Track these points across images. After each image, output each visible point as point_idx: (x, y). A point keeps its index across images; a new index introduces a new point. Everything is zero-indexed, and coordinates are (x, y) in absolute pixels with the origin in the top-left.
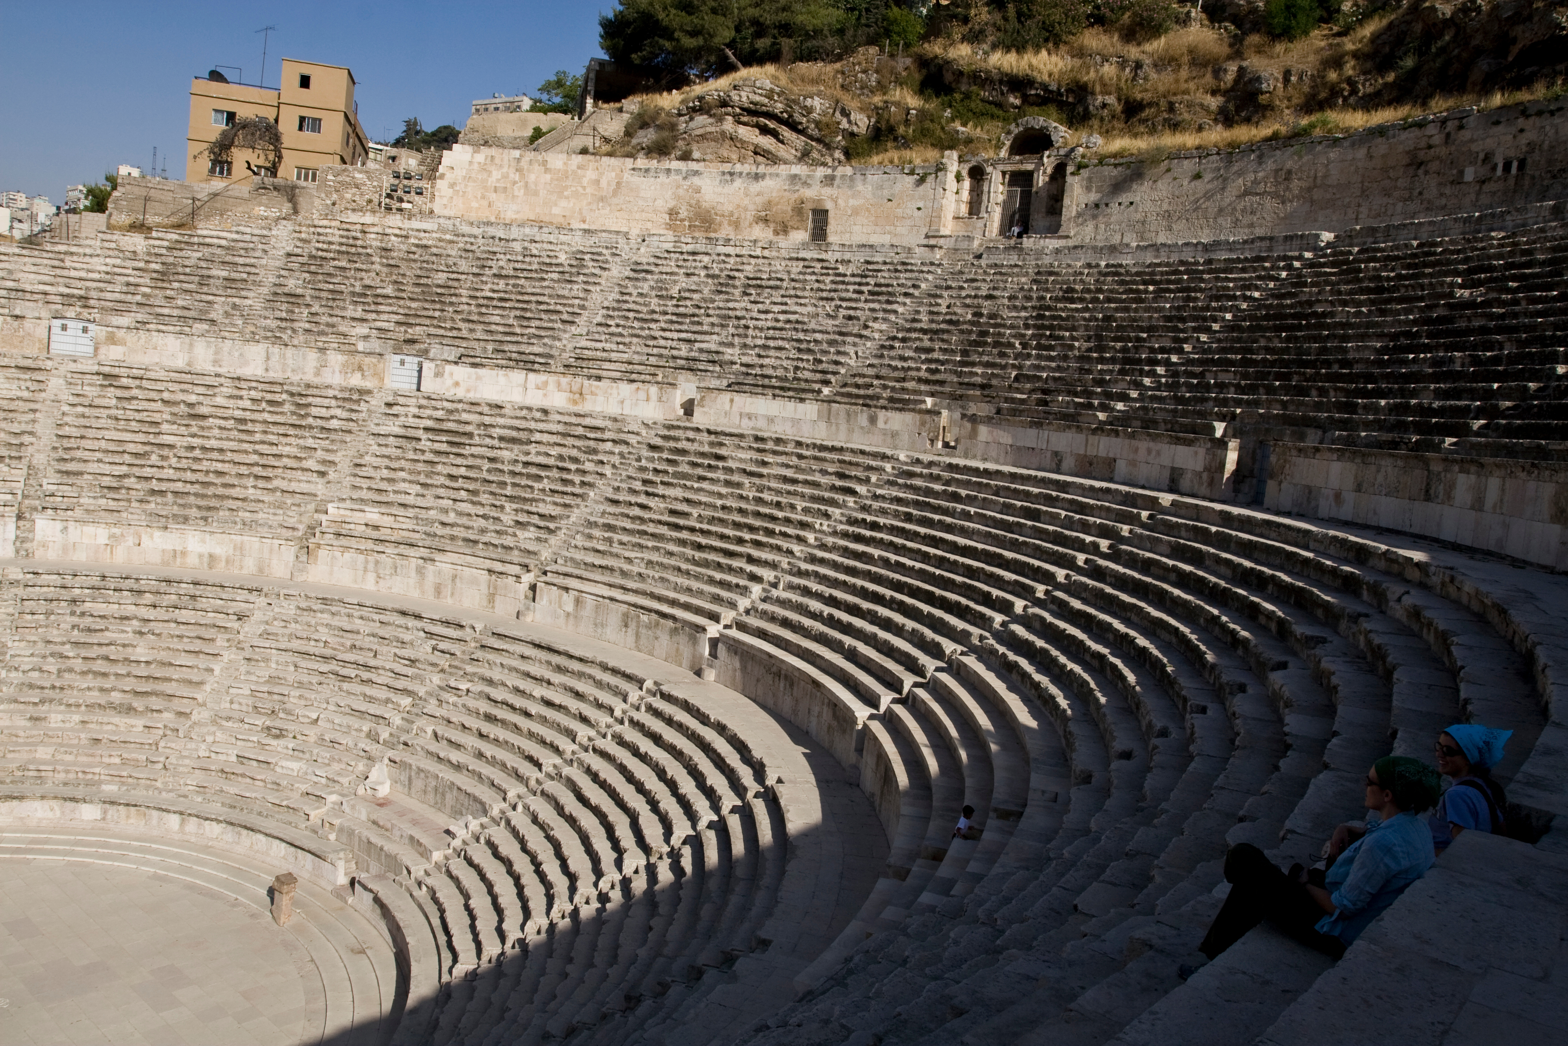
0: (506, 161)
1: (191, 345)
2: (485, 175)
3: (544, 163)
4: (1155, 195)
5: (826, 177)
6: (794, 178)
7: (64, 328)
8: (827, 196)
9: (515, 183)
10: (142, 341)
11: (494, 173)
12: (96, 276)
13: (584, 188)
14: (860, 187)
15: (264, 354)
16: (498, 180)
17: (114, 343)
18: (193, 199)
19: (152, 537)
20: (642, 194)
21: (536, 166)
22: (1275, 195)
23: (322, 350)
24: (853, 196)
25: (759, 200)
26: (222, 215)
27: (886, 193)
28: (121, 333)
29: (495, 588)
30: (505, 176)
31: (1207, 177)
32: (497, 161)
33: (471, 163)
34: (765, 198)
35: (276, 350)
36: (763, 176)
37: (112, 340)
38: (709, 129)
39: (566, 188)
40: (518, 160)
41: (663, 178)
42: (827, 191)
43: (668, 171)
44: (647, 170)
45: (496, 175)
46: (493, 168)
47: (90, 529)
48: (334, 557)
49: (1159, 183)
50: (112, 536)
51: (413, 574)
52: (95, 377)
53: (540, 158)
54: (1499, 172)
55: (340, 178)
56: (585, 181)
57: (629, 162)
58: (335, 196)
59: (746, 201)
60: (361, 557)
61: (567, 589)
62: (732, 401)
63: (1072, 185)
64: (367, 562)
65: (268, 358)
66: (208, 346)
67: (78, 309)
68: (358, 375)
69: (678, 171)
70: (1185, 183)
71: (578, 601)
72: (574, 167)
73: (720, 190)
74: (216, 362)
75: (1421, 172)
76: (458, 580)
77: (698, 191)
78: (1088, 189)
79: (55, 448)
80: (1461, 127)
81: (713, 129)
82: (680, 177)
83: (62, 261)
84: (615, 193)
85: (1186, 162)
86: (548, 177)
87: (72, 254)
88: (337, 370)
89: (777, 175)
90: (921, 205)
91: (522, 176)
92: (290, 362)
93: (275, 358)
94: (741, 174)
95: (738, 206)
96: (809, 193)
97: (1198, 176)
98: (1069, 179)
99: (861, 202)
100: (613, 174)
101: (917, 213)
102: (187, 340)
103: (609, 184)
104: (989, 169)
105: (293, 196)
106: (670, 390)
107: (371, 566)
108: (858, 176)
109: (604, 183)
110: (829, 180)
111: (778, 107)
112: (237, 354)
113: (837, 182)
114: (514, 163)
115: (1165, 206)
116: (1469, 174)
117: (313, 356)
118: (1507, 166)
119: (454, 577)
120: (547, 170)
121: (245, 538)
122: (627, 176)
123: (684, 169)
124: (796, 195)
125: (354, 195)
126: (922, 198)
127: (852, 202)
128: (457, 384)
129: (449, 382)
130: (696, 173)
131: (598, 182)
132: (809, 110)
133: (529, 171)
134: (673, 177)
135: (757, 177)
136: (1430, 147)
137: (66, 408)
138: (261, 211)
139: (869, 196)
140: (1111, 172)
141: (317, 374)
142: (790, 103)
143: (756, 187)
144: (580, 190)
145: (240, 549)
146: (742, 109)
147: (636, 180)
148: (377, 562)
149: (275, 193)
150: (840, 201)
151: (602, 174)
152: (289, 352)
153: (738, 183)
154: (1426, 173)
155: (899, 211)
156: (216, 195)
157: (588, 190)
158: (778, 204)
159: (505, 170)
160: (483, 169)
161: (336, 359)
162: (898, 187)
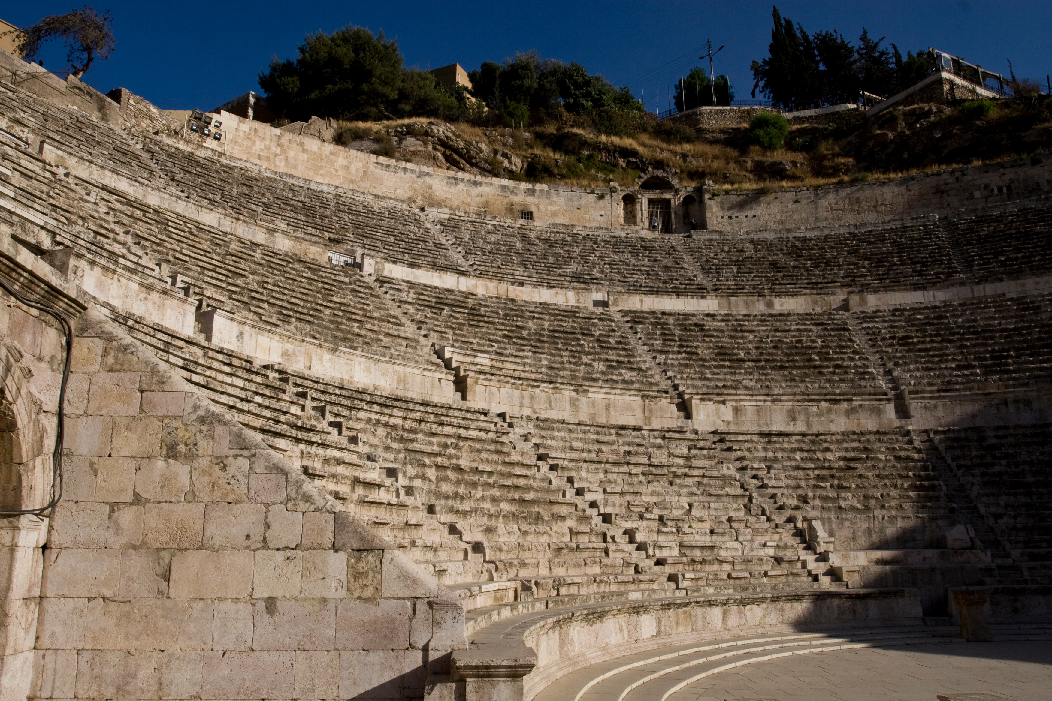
0: (268, 136)
2: (250, 144)
3: (302, 144)
4: (770, 211)
5: (528, 189)
6: (504, 187)
8: (531, 202)
9: (276, 155)
11: (258, 143)
13: (337, 171)
14: (555, 198)
16: (261, 150)
19: (321, 359)
20: (386, 183)
21: (295, 145)
22: (852, 210)
24: (551, 204)
25: (479, 199)
27: (575, 204)
29: (651, 411)
30: (268, 148)
31: (804, 202)
32: (260, 133)
33: (237, 130)
34: (484, 199)
35: (227, 222)
36: (481, 184)
38: (419, 148)
39: (321, 167)
40: (279, 137)
41: (401, 174)
42: (530, 200)
43: (405, 169)
44: (388, 166)
45: (259, 145)
46: (256, 139)
48: (491, 393)
49: (772, 205)
51: (567, 407)
53: (297, 139)
54: (996, 192)
55: (139, 106)
56: (337, 165)
57: (373, 157)
58: (134, 121)
59: (469, 200)
60: (517, 392)
61: (724, 402)
62: (641, 301)
63: (710, 206)
64: (522, 397)
69: (413, 171)
70: (790, 205)
71: (737, 410)
72: (328, 153)
73: (447, 189)
75: (945, 195)
76: (611, 409)
77: (430, 188)
78: (722, 209)
80: (964, 175)
81: (422, 149)
82: (414, 176)
84: (362, 179)
85: (787, 194)
86: (305, 156)
89: (491, 184)
90: (602, 213)
91: (283, 150)
94: (463, 180)
95: (463, 202)
96: (515, 199)
97: (796, 201)
98: (708, 202)
99: (557, 208)
100: (361, 164)
101: (600, 218)
103: (357, 170)
104: (640, 196)
106: (586, 294)
107: (527, 401)
108: (553, 191)
109: (353, 169)
110: (531, 192)
111: (461, 144)
113: (537, 193)
114: (275, 139)
115: (779, 217)
116: (977, 194)
117: (262, 236)
118: (1000, 189)
119: (608, 406)
120: (304, 151)
121: (408, 370)
122: (372, 167)
123: (418, 170)
124: (507, 200)
125: (148, 126)
126: (603, 208)
127: (550, 208)
130: (427, 174)
131: (347, 168)
132: (481, 151)
133: (288, 148)
134: (409, 175)
135: (475, 184)
136: (947, 184)
139: (563, 205)
140: (734, 199)
142: (468, 144)
143: (475, 191)
144: (334, 172)
145: (402, 380)
146: (439, 140)
147: (380, 172)
148: (532, 397)
149: (88, 98)
150: (541, 206)
151: (351, 162)
153: (461, 186)
154: (948, 195)
155: (587, 216)
157: (340, 173)
158: (494, 204)
159: (267, 142)
160: (248, 137)
161: (283, 242)
162: (583, 201)
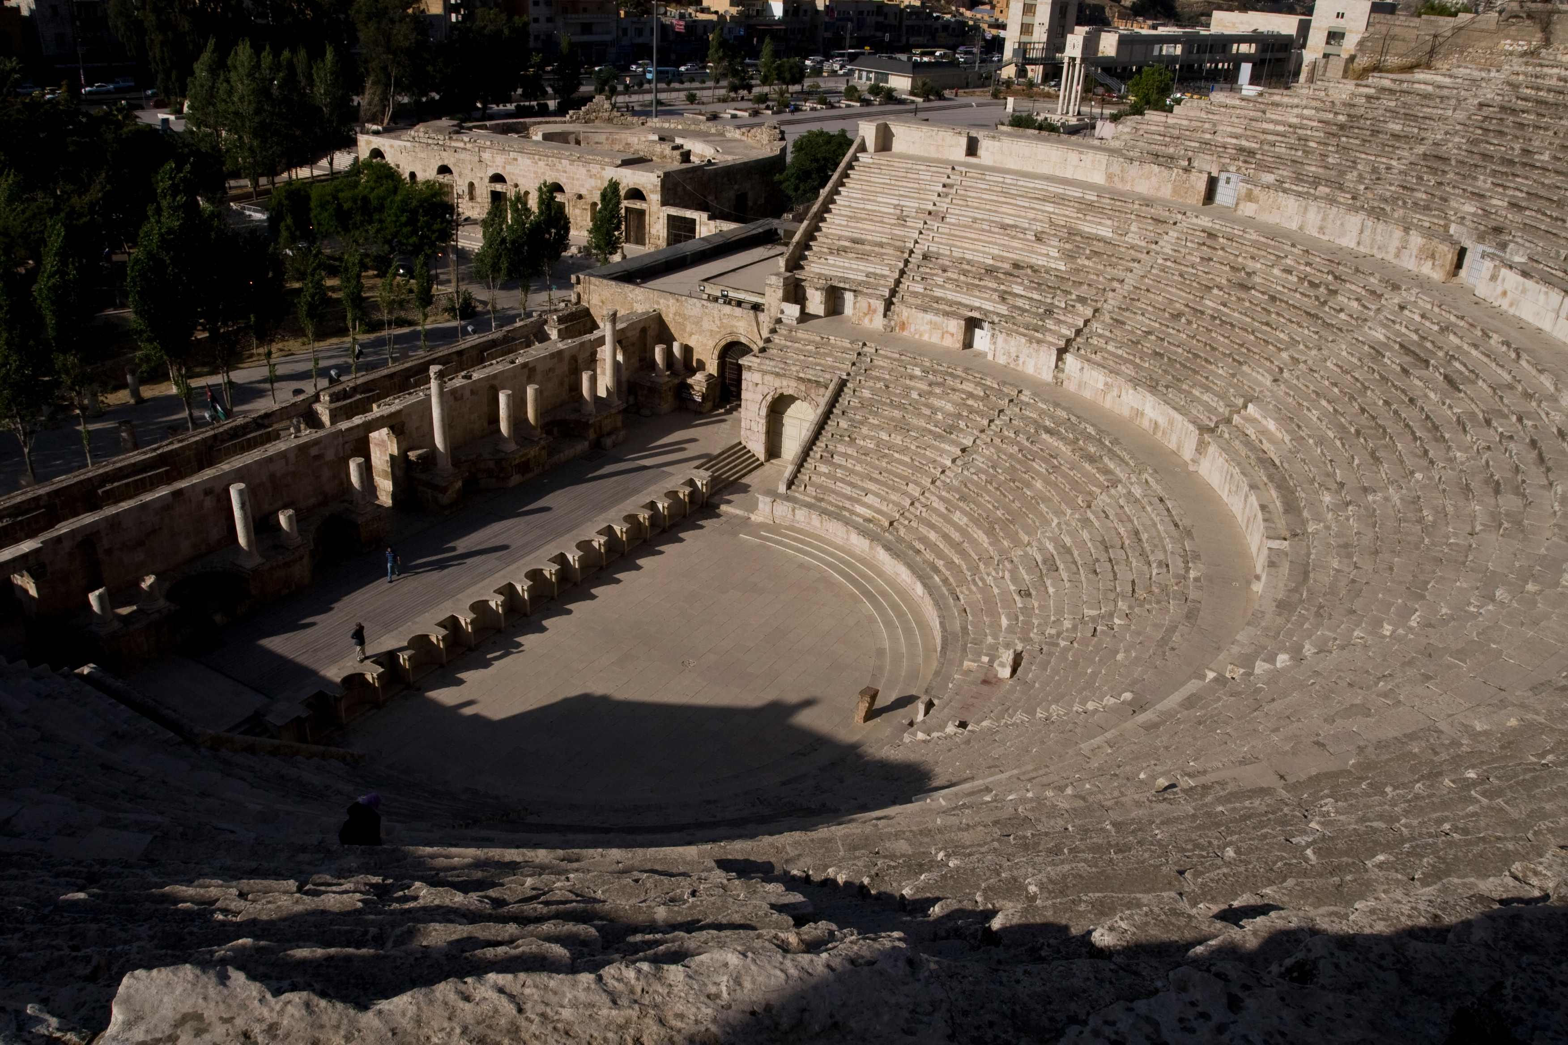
1: (1306, 209)
7: (1228, 181)
10: (1271, 200)
12: (1281, 128)
15: (1359, 226)
17: (1250, 201)
18: (1435, 36)
19: (1129, 392)
23: (1407, 230)
26: (1462, 52)
28: (1257, 191)
35: (1369, 223)
37: (1249, 197)
47: (1095, 374)
48: (1214, 457)
50: (1106, 384)
52: (1202, 234)
60: (1226, 466)
65: (1362, 231)
66: (1319, 212)
67: (1241, 164)
68: (1429, 263)
74: (1321, 229)
79: (1125, 297)
83: (1264, 112)
87: (1277, 105)
88: (1414, 254)
92: (1378, 238)
93: (1367, 232)
102: (1304, 203)
105: (1549, 23)
112: (1339, 222)
117: (1398, 233)
128: (1505, 293)
129: (1500, 290)
137: (1160, 261)
138: (1507, 45)
141: (1397, 256)
145: (1172, 423)
149: (1530, 22)
152: (1381, 226)
156: (1460, 29)
161: (1416, 240)
